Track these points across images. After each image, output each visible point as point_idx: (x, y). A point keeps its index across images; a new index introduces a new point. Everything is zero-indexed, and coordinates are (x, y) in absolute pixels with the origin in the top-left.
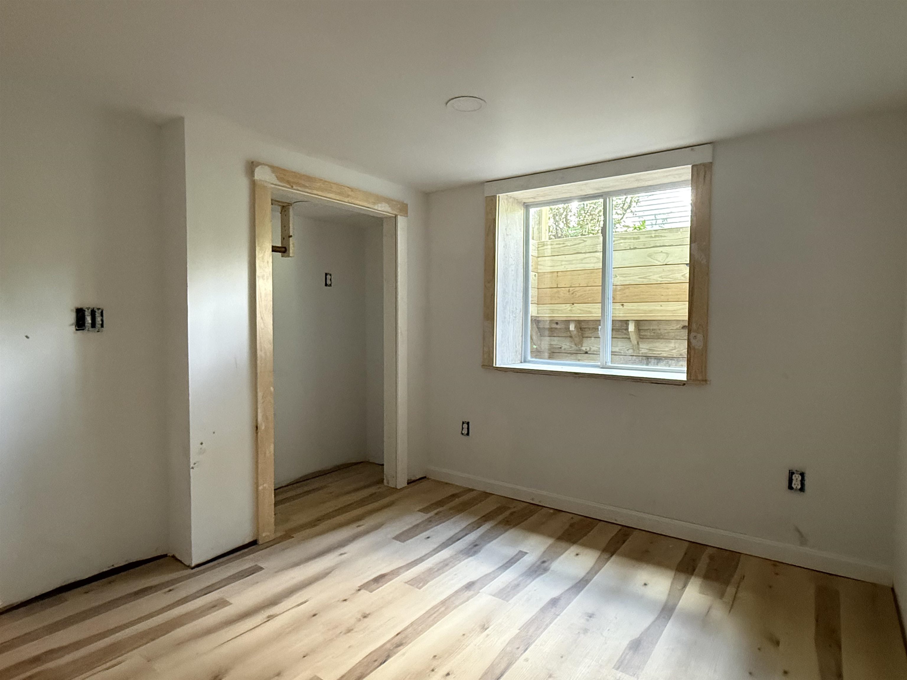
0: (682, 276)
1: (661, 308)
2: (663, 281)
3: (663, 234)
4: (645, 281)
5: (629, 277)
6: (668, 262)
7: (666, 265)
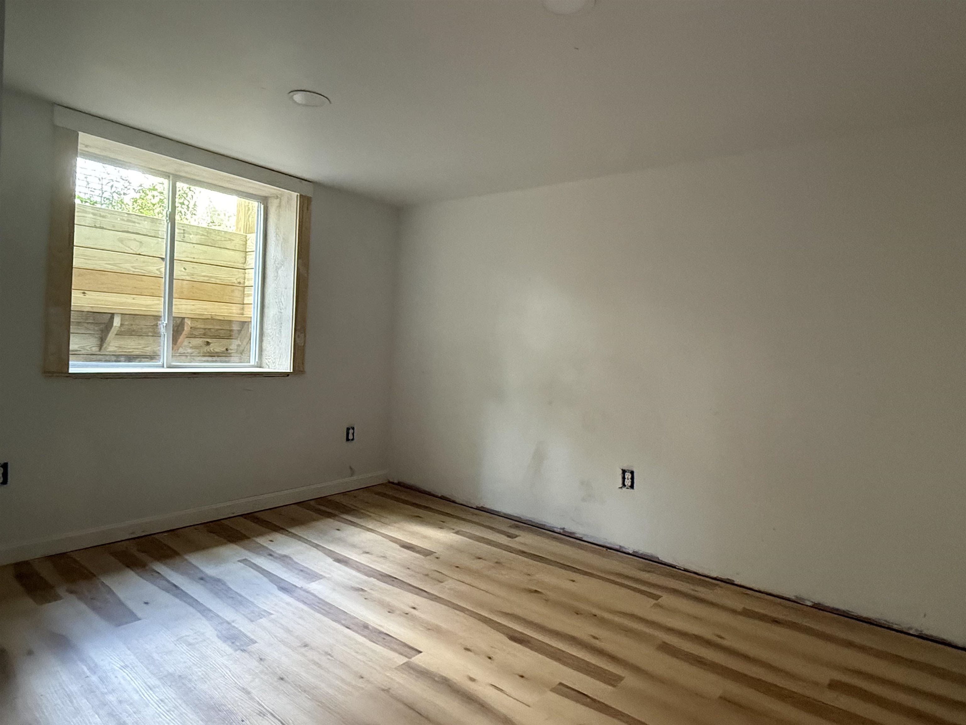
0: (157, 270)
1: (133, 301)
2: (136, 272)
3: (136, 220)
4: (115, 269)
5: (94, 260)
6: (142, 252)
7: (139, 254)
